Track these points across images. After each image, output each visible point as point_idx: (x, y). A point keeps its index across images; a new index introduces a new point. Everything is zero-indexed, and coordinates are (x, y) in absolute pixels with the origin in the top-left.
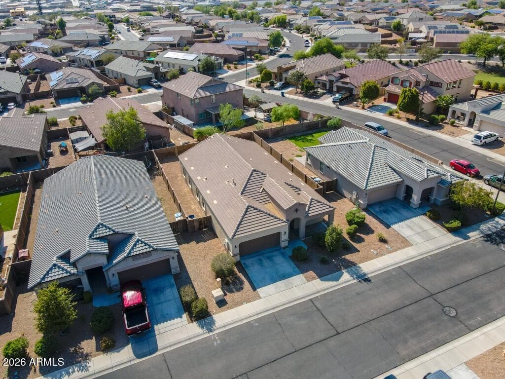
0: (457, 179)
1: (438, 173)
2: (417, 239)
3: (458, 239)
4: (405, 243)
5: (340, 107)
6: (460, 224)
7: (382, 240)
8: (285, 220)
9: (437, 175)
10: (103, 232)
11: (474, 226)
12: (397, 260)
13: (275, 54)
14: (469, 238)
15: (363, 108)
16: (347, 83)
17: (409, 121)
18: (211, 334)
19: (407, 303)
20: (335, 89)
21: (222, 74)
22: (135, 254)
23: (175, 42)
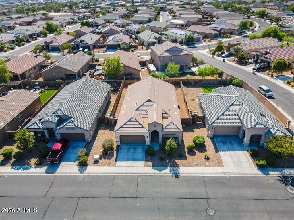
0: (281, 133)
1: (265, 126)
2: (231, 164)
3: (259, 172)
4: (220, 164)
5: (256, 73)
6: (266, 163)
7: (207, 158)
8: (148, 130)
9: (263, 127)
11: (279, 169)
12: (205, 172)
13: (241, 35)
14: (269, 174)
15: (272, 76)
16: (267, 58)
18: (81, 174)
19: (189, 196)
20: (259, 61)
21: (198, 44)
22: (67, 126)
23: (184, 24)
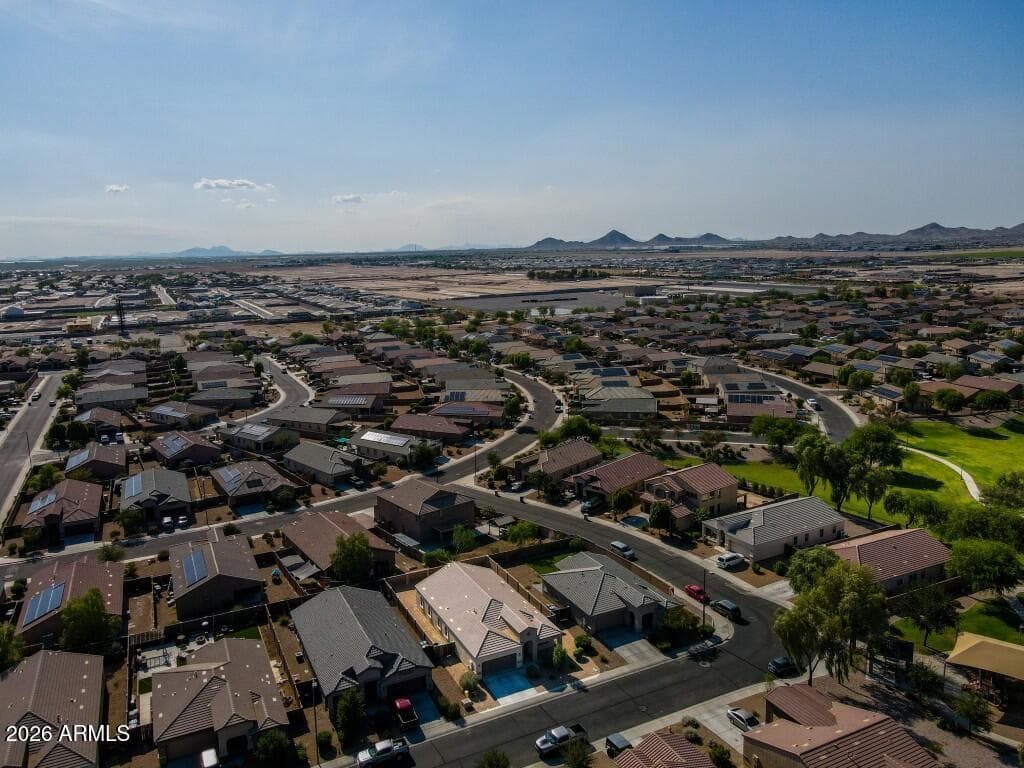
2: (634, 659)
3: (667, 658)
5: (590, 518)
6: (669, 645)
7: (604, 661)
8: (519, 642)
9: (652, 602)
10: (375, 653)
11: (683, 647)
12: (613, 675)
13: (512, 427)
14: (677, 657)
15: (616, 521)
16: (597, 488)
17: (663, 539)
18: (463, 729)
19: (612, 704)
20: (585, 494)
21: (441, 464)
22: (401, 670)
23: (369, 406)
